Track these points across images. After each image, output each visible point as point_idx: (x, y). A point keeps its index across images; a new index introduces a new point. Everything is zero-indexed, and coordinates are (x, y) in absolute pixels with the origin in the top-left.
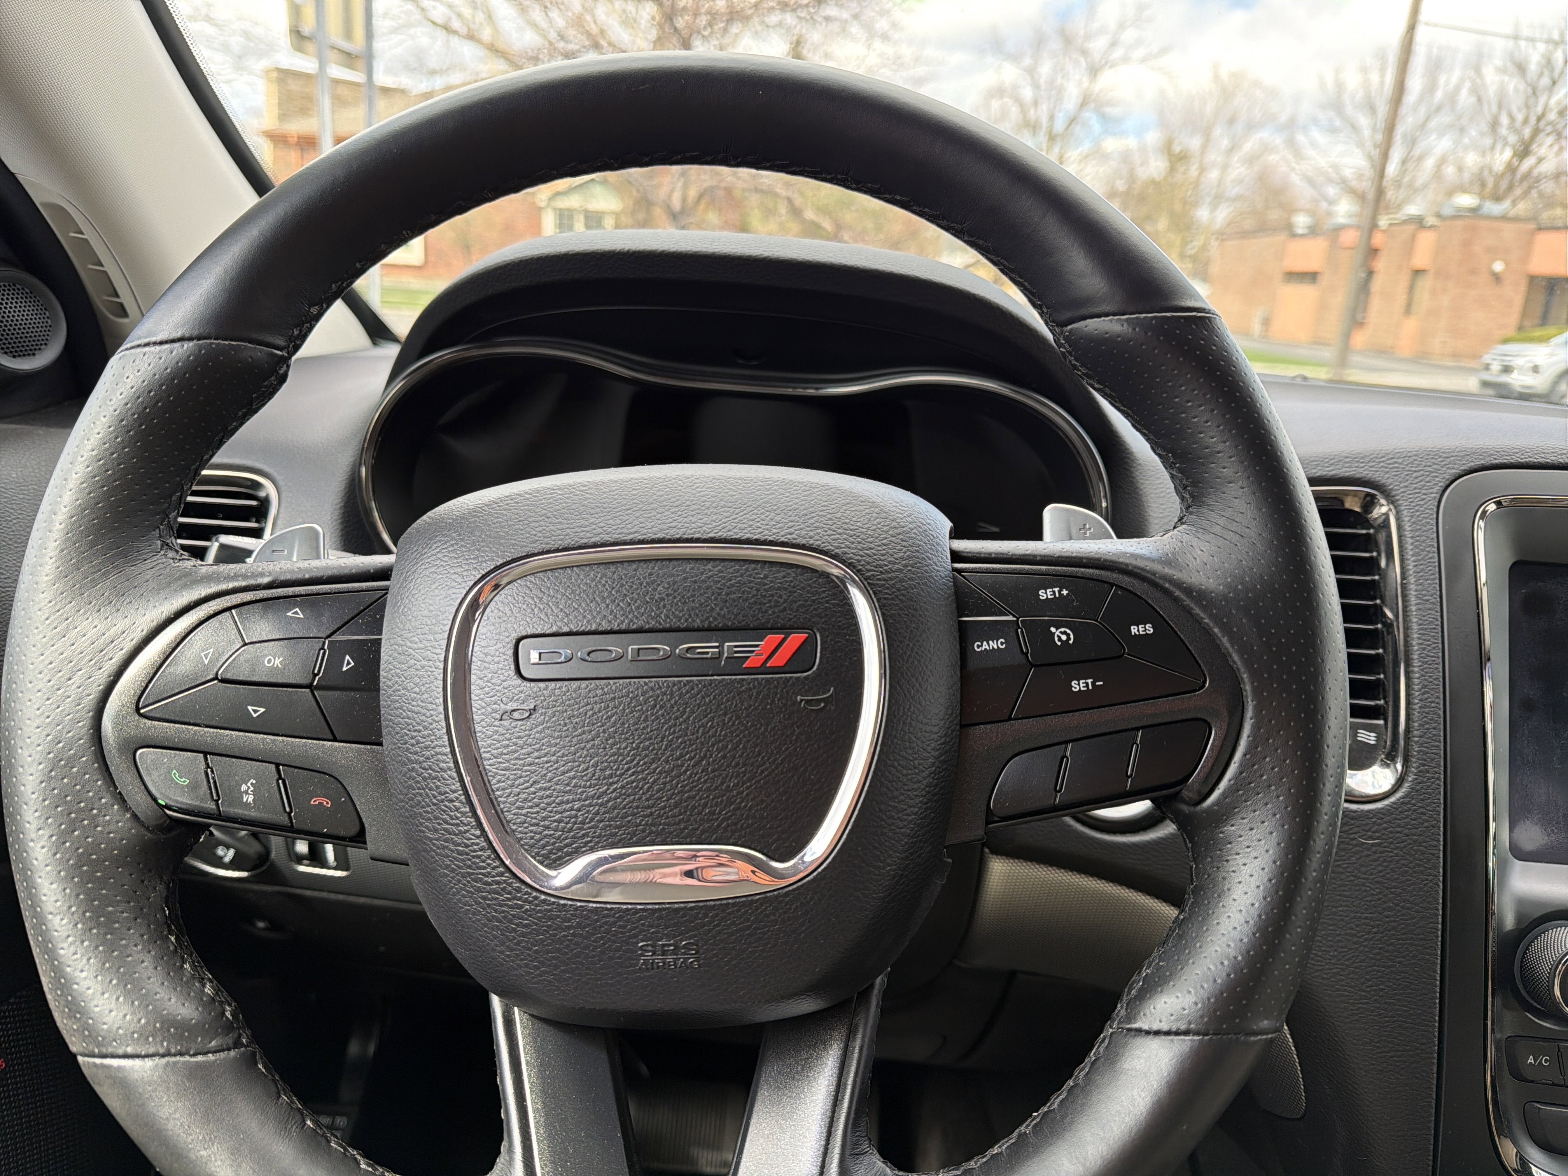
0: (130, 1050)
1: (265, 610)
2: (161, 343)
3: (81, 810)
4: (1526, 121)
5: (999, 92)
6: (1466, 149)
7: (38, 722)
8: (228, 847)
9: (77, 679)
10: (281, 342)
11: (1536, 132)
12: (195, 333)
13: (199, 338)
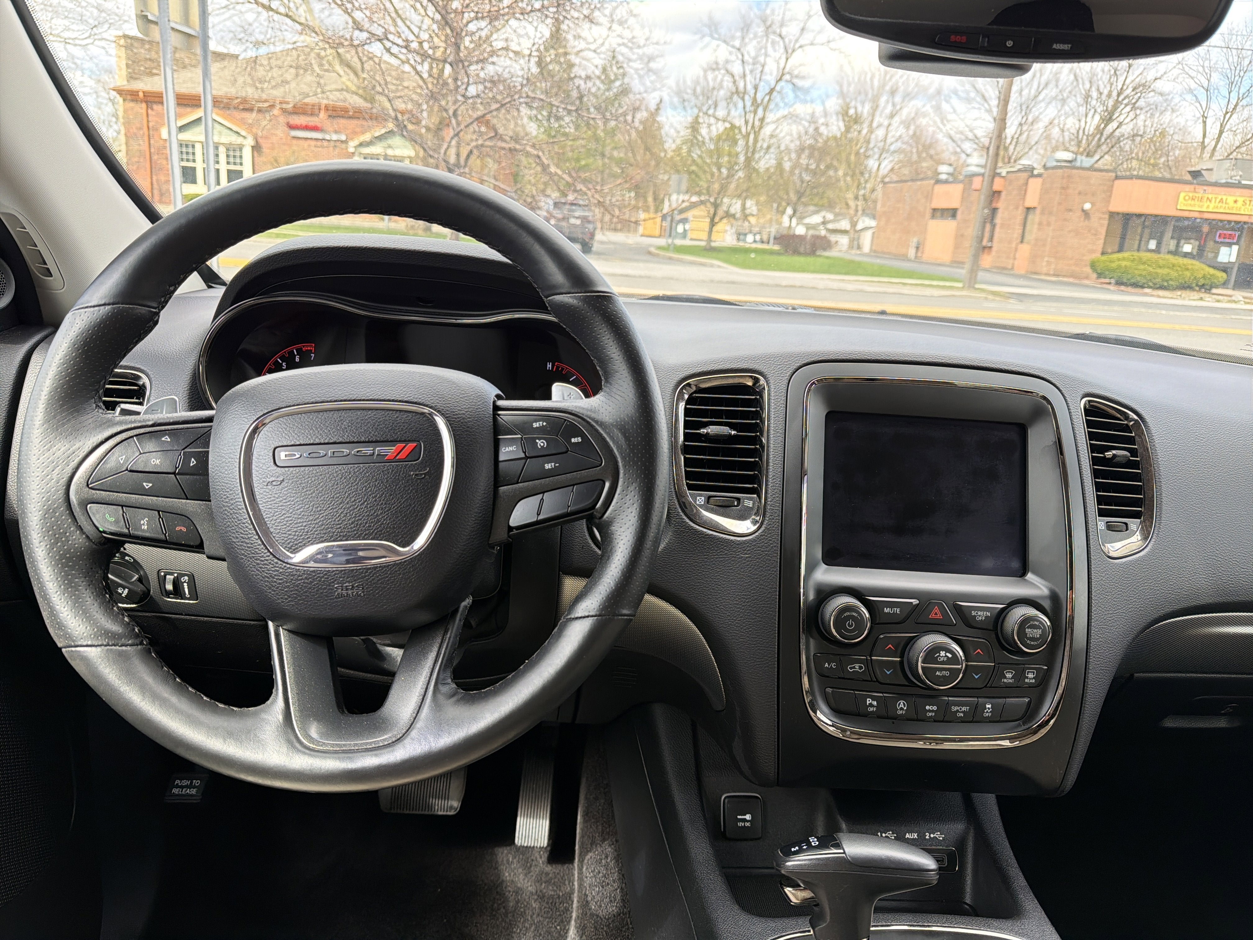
0: (89, 643)
1: (151, 438)
2: (94, 306)
3: (60, 533)
4: (1109, 95)
5: (714, 67)
6: (1067, 116)
7: (38, 491)
8: (124, 588)
9: (57, 471)
10: (155, 305)
11: (1117, 103)
12: (111, 301)
13: (113, 304)
